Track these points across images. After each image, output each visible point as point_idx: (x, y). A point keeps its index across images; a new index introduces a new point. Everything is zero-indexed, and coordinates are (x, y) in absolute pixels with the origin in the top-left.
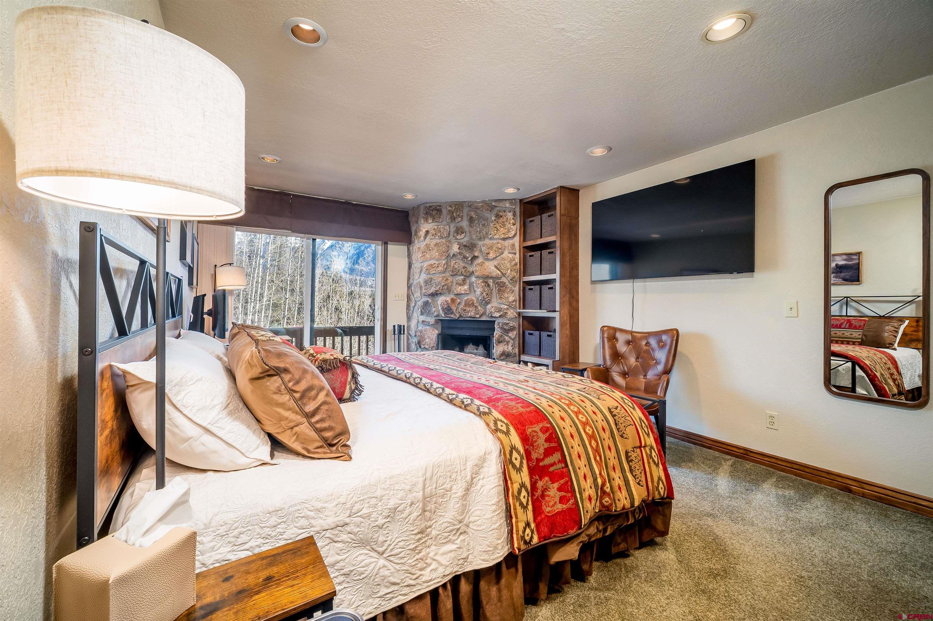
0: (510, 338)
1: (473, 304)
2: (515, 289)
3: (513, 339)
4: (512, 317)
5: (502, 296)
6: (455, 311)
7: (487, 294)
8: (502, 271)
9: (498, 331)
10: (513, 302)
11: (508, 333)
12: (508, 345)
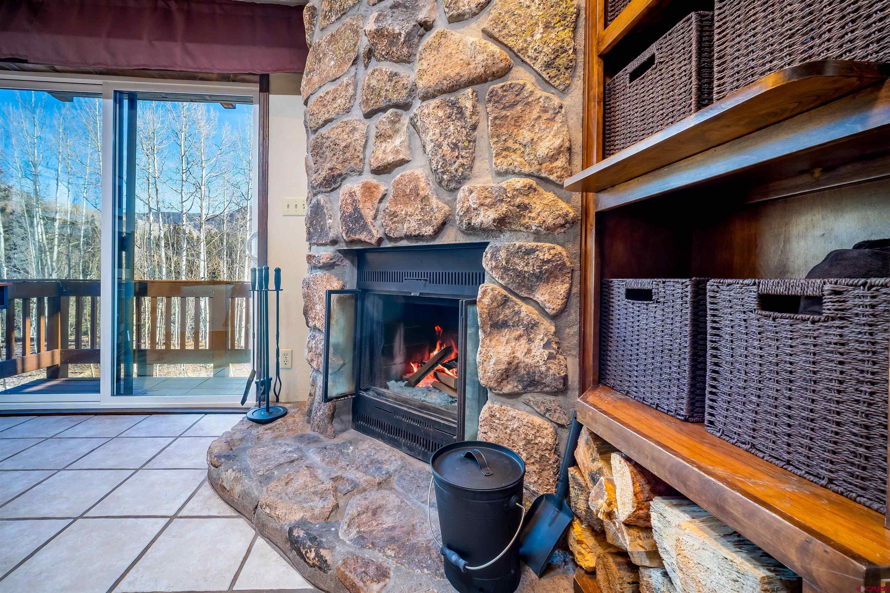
0: (542, 310)
1: (416, 191)
2: (567, 102)
3: (554, 318)
4: (550, 221)
5: (510, 143)
6: (369, 220)
7: (455, 146)
8: (510, 42)
9: (494, 281)
10: (553, 158)
11: (531, 289)
12: (530, 340)
